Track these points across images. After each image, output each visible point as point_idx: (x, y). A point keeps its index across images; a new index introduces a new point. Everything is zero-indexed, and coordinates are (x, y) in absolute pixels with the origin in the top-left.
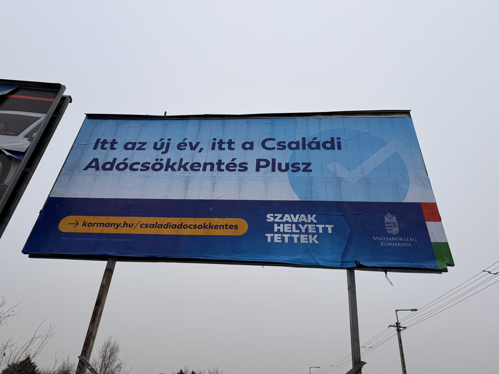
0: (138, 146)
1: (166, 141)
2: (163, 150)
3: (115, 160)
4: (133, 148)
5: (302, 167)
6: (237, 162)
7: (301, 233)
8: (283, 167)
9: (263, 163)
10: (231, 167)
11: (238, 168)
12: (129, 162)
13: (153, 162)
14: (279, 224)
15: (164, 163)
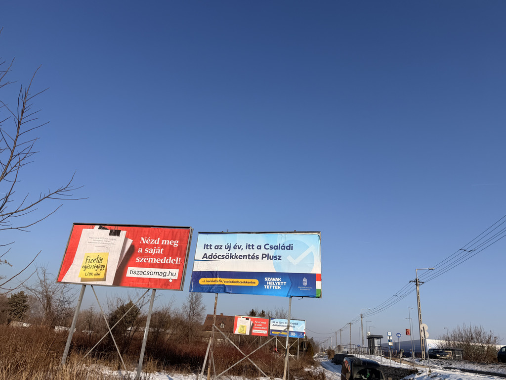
0: (219, 247)
1: (229, 245)
2: (229, 249)
3: (212, 254)
4: (218, 249)
5: (278, 258)
6: (255, 255)
7: (276, 285)
8: (271, 258)
9: (264, 256)
10: (253, 257)
11: (255, 258)
12: (217, 255)
13: (226, 255)
14: (269, 281)
15: (229, 255)
